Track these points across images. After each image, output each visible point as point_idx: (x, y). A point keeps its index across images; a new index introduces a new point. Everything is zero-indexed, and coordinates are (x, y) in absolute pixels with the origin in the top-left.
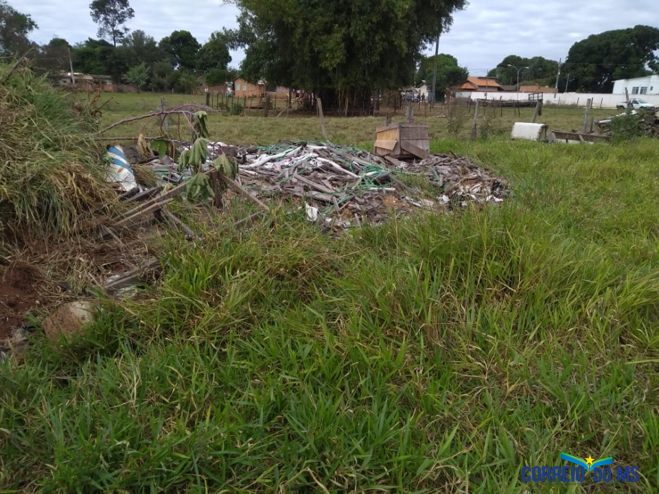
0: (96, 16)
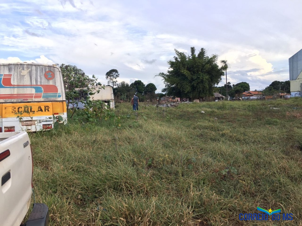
0: (107, 78)
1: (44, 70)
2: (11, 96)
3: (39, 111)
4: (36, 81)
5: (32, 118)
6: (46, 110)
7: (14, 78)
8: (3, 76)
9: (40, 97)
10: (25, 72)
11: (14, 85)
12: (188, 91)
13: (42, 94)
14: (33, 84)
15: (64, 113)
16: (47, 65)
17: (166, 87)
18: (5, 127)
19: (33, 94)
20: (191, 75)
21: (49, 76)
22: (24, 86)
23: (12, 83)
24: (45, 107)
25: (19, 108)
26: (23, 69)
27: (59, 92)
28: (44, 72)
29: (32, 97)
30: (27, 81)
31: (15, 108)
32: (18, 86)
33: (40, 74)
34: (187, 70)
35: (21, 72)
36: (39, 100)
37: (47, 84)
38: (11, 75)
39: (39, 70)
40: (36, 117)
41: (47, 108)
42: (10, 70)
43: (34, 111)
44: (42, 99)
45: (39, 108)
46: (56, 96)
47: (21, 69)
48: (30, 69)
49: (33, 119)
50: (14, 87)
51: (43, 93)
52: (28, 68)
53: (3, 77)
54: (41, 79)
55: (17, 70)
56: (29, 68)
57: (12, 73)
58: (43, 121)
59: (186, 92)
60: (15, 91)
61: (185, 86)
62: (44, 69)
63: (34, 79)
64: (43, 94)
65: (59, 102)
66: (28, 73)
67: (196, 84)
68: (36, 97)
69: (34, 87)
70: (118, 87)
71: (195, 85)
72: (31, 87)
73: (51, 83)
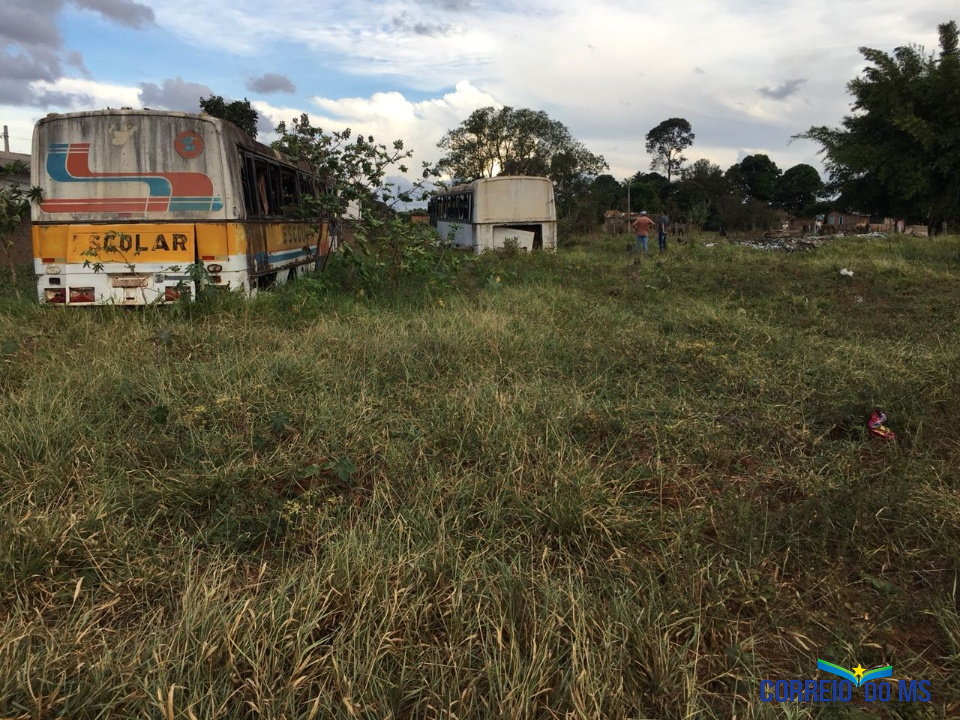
0: (651, 147)
1: (173, 129)
2: (88, 205)
3: (158, 247)
4: (153, 162)
5: (132, 267)
6: (179, 246)
7: (95, 154)
8: (68, 149)
9: (162, 208)
10: (123, 137)
11: (96, 174)
12: (917, 194)
13: (167, 200)
14: (143, 171)
15: (230, 257)
16: (183, 115)
17: (835, 179)
18: (71, 289)
19: (145, 200)
20: (933, 134)
21: (188, 148)
22: (121, 178)
23: (91, 168)
24: (175, 237)
25: (106, 239)
26: (119, 129)
27: (215, 195)
28: (173, 134)
29: (141, 207)
30: (127, 163)
31: (98, 238)
32: (107, 177)
33: (163, 140)
34: (917, 115)
35: (112, 136)
36: (161, 218)
37: (181, 171)
38: (88, 145)
39: (159, 128)
40: (149, 265)
41: (179, 240)
42: (85, 131)
43: (146, 249)
44: (168, 215)
45: (158, 240)
46: (206, 207)
47: (113, 126)
48: (135, 128)
49: (136, 270)
50: (94, 178)
51: (170, 197)
52: (130, 124)
53: (68, 152)
54: (165, 155)
55: (103, 132)
56: (133, 125)
57: (90, 140)
58: (167, 278)
59: (908, 197)
60: (99, 191)
61: (908, 175)
62: (173, 126)
63: (147, 156)
64: (172, 200)
65: (214, 225)
66: (131, 138)
67: (948, 168)
68: (152, 208)
69: (146, 180)
70: (683, 178)
71: (946, 170)
72: (139, 180)
73: (193, 167)
